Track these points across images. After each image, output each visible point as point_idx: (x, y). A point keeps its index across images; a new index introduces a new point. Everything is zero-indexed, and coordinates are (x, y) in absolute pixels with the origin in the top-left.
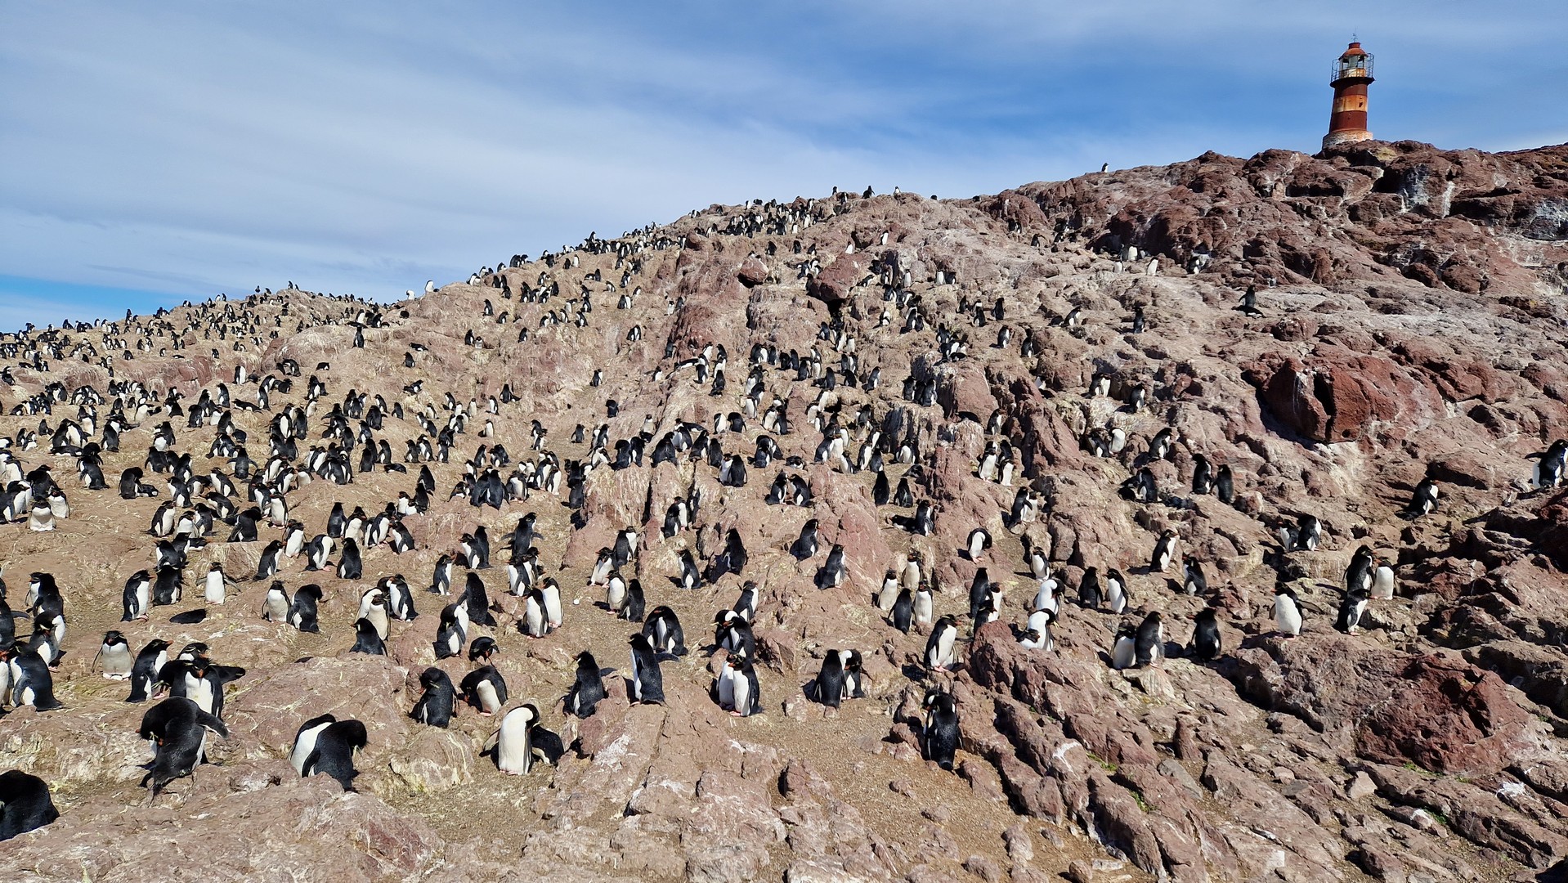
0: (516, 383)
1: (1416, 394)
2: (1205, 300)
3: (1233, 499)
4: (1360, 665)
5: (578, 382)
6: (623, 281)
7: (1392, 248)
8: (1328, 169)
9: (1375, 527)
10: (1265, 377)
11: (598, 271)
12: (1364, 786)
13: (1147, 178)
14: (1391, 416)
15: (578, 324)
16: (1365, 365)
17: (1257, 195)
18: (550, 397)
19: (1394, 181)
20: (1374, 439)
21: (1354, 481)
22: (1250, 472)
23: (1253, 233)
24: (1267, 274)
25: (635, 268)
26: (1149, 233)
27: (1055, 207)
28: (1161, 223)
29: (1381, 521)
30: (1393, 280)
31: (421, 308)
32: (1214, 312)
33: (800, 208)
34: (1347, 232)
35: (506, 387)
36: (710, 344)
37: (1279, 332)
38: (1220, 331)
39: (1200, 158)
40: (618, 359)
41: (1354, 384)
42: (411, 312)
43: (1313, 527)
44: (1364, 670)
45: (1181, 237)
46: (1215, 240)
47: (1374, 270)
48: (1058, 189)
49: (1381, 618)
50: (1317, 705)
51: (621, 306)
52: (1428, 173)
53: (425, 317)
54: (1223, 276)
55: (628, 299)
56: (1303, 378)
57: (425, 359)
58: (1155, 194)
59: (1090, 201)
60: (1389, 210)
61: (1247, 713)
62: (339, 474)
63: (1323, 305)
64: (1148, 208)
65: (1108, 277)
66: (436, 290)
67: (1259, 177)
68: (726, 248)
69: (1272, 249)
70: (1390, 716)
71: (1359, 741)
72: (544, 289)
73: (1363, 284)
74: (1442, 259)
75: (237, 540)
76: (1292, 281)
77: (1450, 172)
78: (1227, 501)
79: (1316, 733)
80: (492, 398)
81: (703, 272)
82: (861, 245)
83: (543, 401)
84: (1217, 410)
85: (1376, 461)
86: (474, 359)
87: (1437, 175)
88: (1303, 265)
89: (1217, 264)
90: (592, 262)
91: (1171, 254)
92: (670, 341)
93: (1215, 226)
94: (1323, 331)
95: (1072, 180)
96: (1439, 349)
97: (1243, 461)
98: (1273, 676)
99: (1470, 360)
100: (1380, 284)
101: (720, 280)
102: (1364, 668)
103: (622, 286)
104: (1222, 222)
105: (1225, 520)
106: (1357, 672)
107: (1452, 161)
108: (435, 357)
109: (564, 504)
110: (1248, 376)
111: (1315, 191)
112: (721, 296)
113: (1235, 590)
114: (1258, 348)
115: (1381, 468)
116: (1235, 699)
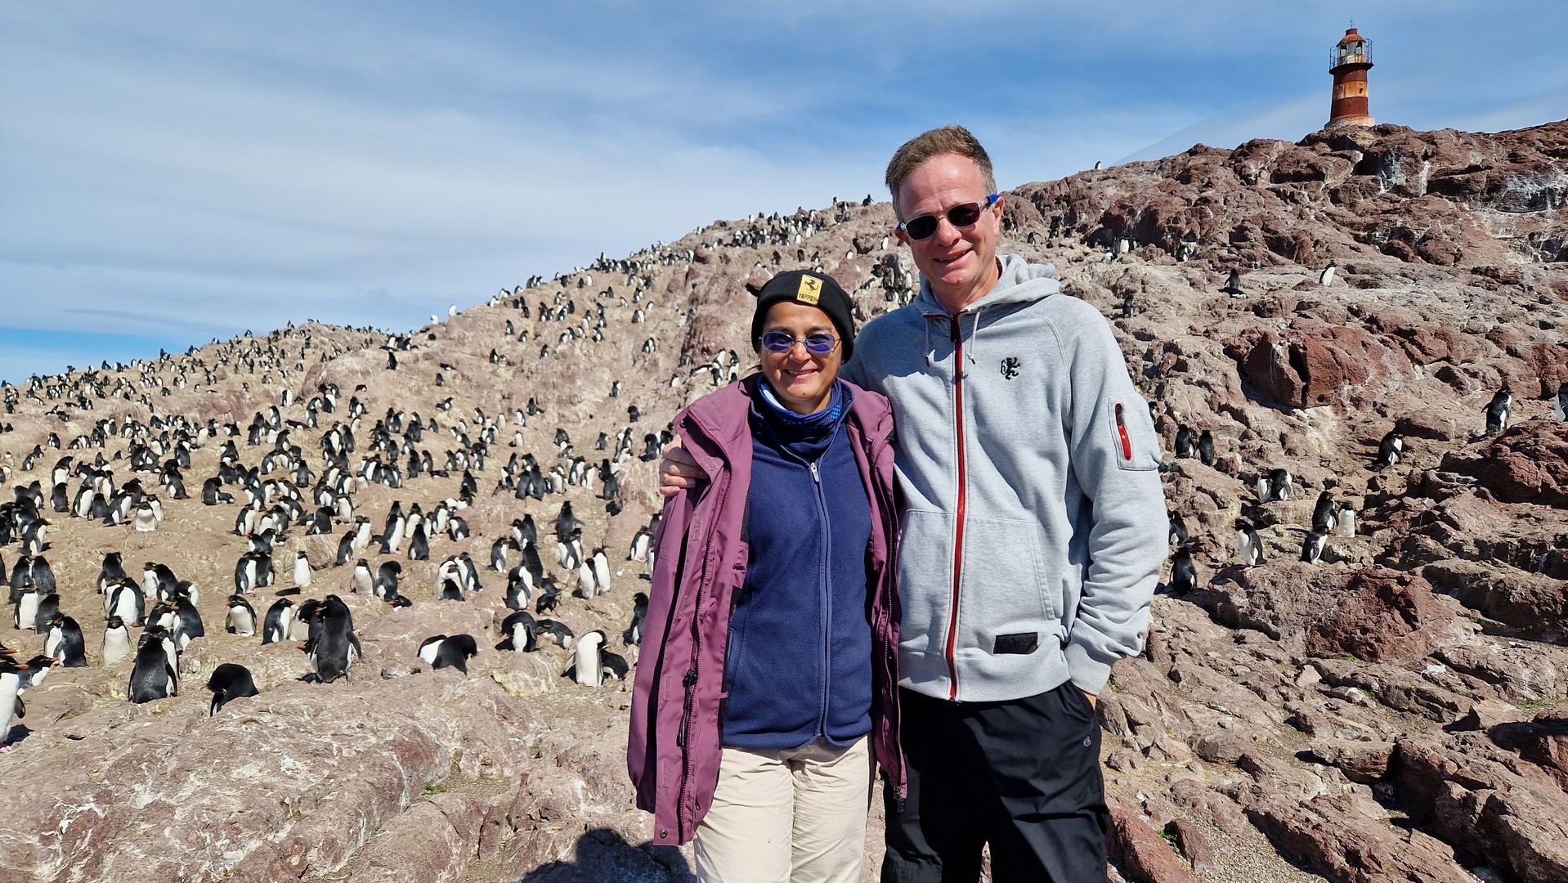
0: (540, 397)
1: (1385, 359)
2: (1192, 285)
3: (1215, 462)
4: (1312, 583)
5: (598, 393)
6: (635, 297)
7: (1371, 227)
8: (1310, 155)
9: (1344, 479)
10: (1245, 351)
11: (610, 288)
12: (1311, 676)
13: (1139, 173)
14: (1362, 380)
15: (595, 339)
16: (1337, 335)
17: (1242, 184)
18: (573, 408)
19: (1373, 164)
20: (1347, 402)
21: (1329, 441)
22: (1233, 439)
23: (1238, 220)
24: (1251, 258)
25: (646, 284)
26: (1139, 225)
27: (1050, 206)
28: (1151, 215)
29: (1351, 474)
30: (1371, 257)
31: (447, 331)
32: (1201, 295)
33: (803, 220)
34: (1328, 214)
35: (531, 400)
36: (724, 350)
37: (1260, 310)
38: (1206, 312)
39: (1189, 151)
40: (635, 370)
41: (1326, 352)
42: (437, 335)
43: (1284, 479)
44: (1316, 587)
45: (1169, 228)
46: (1202, 229)
47: (1352, 248)
48: (1053, 188)
49: (1342, 552)
50: (1275, 619)
51: (635, 320)
52: (1404, 155)
53: (451, 339)
54: (1211, 262)
55: (640, 313)
56: (1278, 349)
57: (454, 378)
58: (1146, 187)
59: (1084, 198)
60: (1369, 191)
61: (1216, 632)
62: (391, 480)
63: (1303, 284)
64: (1138, 200)
65: (1100, 268)
66: (459, 314)
67: (1245, 166)
68: (733, 260)
69: (1256, 233)
70: (1335, 621)
71: (1310, 644)
72: (560, 308)
73: (1342, 262)
74: (1418, 235)
75: (315, 533)
76: (1274, 262)
77: (1426, 152)
78: (1209, 464)
79: (1273, 641)
80: (520, 411)
81: (711, 283)
82: (863, 251)
83: (566, 413)
84: (1201, 384)
85: (1348, 422)
86: (499, 376)
87: (1413, 155)
88: (1285, 247)
89: (1205, 251)
90: (605, 280)
91: (1161, 244)
92: (684, 351)
93: (1202, 215)
94: (1302, 307)
95: (1066, 179)
96: (1408, 317)
97: (1226, 429)
98: (1239, 599)
99: (1437, 325)
100: (1358, 261)
101: (728, 291)
102: (1316, 585)
103: (635, 302)
104: (1209, 210)
105: (1207, 479)
106: (1310, 589)
107: (1427, 141)
108: (463, 376)
109: (598, 497)
110: (1230, 351)
111: (1297, 177)
112: (730, 306)
113: (1213, 537)
114: (1240, 326)
115: (1353, 428)
116: (1208, 622)
